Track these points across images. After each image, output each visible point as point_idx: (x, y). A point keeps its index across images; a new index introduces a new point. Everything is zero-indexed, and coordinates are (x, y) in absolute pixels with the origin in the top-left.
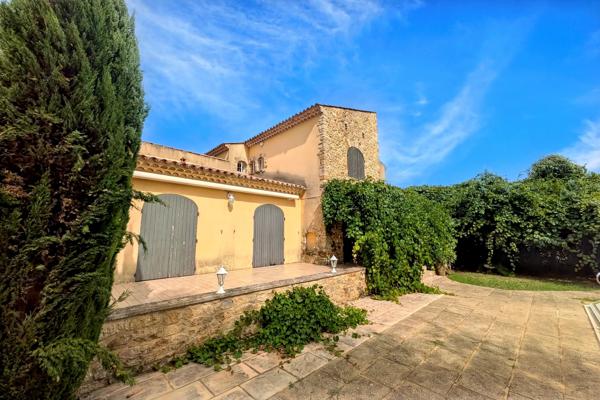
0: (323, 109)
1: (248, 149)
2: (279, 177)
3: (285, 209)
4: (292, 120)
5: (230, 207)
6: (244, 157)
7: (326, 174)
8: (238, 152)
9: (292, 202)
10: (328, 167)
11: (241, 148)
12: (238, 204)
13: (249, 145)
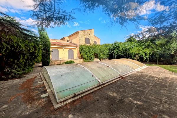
0: (79, 32)
1: (69, 38)
2: (74, 44)
3: (74, 50)
4: (75, 33)
5: (64, 50)
6: (68, 39)
7: (80, 44)
8: (67, 38)
9: (75, 49)
10: (80, 42)
11: (68, 38)
12: (65, 50)
13: (69, 37)
